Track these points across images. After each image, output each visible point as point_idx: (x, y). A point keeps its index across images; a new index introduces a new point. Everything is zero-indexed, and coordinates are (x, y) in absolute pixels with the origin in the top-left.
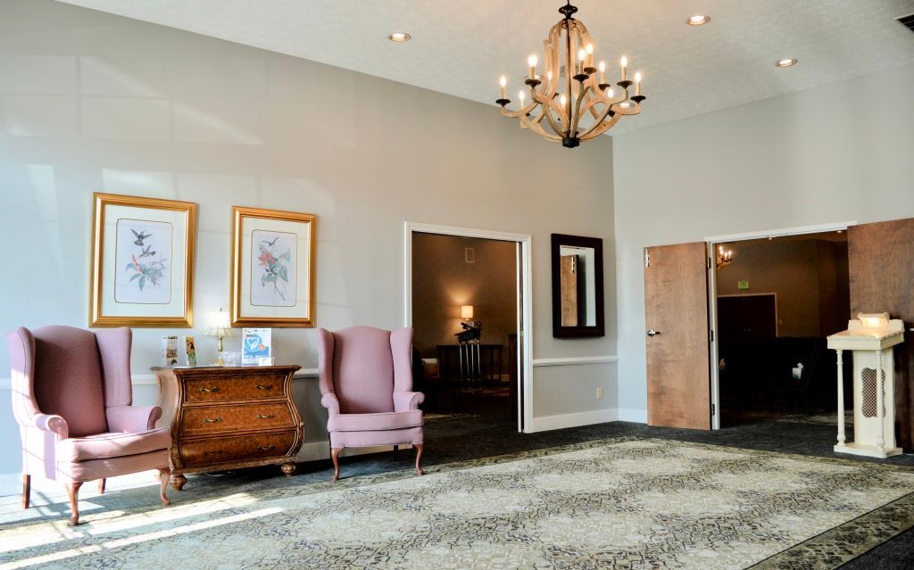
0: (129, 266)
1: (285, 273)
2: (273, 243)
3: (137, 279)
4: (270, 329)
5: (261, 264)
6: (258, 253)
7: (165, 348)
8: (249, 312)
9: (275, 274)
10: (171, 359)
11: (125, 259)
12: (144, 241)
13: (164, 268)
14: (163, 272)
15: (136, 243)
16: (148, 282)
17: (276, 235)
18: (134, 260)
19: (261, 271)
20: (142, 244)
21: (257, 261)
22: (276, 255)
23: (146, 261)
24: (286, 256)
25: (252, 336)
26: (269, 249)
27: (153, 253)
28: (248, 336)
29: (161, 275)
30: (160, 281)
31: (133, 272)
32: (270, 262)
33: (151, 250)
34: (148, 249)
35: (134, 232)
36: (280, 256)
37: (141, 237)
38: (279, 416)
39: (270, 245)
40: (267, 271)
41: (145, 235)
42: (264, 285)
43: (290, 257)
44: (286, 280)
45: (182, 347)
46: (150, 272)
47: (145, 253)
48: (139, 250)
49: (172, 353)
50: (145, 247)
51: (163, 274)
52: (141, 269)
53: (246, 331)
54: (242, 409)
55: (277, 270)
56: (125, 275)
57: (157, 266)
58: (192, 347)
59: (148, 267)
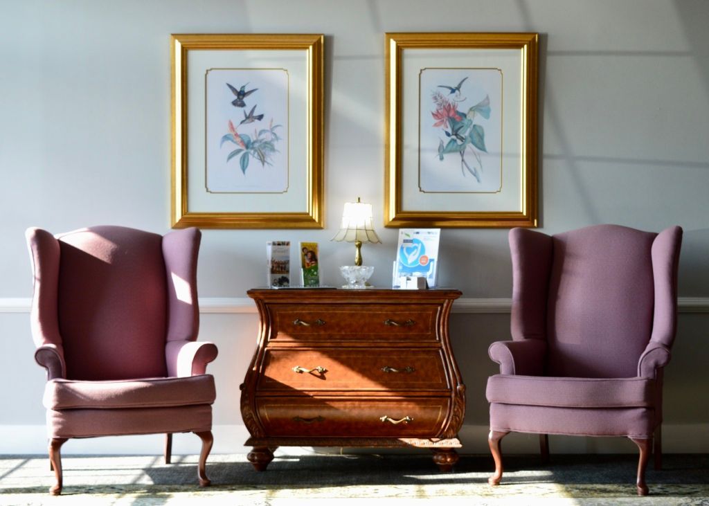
0: (226, 138)
1: (481, 137)
2: (458, 88)
3: (238, 157)
4: (438, 231)
5: (436, 125)
6: (430, 107)
7: (270, 259)
8: (416, 203)
9: (462, 139)
10: (279, 276)
11: (218, 128)
12: (246, 100)
13: (277, 138)
14: (277, 145)
15: (234, 103)
16: (253, 161)
17: (463, 74)
18: (232, 128)
19: (436, 135)
20: (243, 105)
21: (429, 120)
22: (462, 108)
23: (249, 130)
24: (482, 108)
25: (411, 241)
26: (451, 98)
27: (260, 117)
28: (406, 241)
29: (273, 149)
30: (271, 157)
31: (231, 146)
32: (453, 121)
33: (256, 114)
34: (252, 111)
35: (231, 87)
36: (471, 109)
37: (241, 94)
38: (422, 372)
39: (453, 91)
40: (448, 134)
41: (246, 90)
42: (442, 159)
43: (489, 110)
44: (482, 148)
45: (296, 257)
46: (256, 145)
47: (249, 118)
48: (239, 113)
49: (280, 267)
50: (248, 110)
51: (276, 148)
52: (242, 141)
53: (404, 233)
54: (360, 356)
55: (465, 133)
56: (220, 151)
57: (266, 137)
58: (314, 258)
59: (253, 139)
